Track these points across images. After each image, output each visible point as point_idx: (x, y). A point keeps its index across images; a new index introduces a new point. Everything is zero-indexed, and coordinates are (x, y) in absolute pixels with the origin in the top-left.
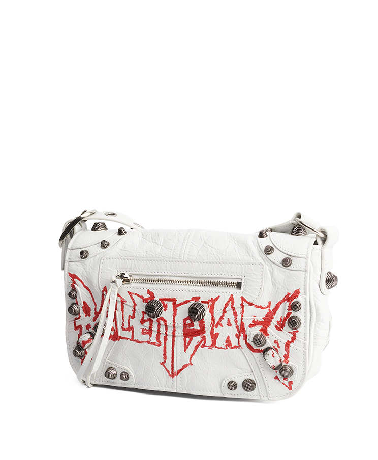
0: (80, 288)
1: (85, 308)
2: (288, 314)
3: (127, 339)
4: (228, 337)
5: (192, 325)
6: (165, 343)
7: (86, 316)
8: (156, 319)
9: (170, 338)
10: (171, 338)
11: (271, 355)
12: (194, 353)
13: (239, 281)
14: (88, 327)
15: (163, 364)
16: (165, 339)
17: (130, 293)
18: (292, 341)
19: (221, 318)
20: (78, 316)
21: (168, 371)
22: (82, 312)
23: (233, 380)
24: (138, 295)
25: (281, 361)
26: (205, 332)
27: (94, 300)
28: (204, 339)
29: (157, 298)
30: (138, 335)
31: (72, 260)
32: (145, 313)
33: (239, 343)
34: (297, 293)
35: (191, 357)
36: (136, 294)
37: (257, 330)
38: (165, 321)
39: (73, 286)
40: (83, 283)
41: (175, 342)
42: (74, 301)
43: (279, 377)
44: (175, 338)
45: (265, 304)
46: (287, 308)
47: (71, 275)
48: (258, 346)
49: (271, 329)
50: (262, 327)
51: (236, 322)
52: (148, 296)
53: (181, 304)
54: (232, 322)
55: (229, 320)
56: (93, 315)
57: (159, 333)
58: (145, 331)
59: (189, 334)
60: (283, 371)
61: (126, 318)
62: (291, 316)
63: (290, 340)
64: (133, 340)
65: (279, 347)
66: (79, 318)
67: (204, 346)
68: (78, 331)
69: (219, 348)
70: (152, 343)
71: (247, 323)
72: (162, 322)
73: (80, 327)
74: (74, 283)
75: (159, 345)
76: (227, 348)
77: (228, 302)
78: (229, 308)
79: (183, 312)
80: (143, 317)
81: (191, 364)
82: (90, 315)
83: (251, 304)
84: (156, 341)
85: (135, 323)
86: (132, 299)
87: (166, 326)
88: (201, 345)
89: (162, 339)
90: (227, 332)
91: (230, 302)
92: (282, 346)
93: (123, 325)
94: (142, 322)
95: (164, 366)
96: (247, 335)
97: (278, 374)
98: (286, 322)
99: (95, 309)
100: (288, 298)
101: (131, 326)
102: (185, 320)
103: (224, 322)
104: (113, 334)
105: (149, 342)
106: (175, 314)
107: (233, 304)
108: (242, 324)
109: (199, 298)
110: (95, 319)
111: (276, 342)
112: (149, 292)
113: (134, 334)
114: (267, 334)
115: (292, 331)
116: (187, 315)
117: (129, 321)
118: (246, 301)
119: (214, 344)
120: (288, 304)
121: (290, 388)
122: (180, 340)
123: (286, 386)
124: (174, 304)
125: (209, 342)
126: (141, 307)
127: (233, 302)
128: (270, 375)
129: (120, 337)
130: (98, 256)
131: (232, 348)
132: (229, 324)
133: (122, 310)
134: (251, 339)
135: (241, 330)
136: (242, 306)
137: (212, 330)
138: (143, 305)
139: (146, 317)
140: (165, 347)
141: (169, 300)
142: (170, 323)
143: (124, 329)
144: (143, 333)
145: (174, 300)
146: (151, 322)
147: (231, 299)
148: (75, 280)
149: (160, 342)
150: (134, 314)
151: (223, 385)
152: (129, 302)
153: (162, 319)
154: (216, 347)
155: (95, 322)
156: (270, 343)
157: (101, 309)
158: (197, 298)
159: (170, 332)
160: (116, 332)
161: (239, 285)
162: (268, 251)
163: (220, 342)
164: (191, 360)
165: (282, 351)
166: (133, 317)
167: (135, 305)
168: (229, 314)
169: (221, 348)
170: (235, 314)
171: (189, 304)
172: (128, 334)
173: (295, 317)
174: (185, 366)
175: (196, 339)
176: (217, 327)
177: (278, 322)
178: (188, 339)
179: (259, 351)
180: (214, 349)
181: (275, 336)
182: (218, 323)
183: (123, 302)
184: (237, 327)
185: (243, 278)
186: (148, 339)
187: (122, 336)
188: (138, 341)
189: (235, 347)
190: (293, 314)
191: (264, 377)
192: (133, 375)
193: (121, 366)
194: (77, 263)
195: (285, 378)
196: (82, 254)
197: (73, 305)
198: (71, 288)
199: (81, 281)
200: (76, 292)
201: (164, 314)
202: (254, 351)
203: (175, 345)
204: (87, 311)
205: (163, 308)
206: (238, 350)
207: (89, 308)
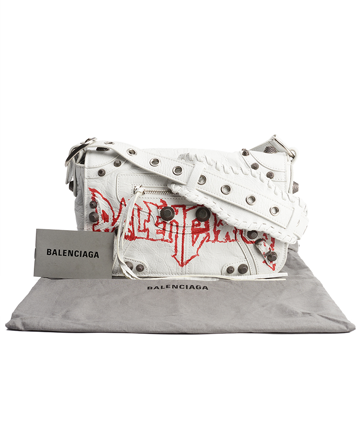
1: (104, 216)
3: (143, 238)
4: (228, 233)
5: (199, 225)
6: (176, 240)
7: (104, 222)
8: (169, 221)
9: (180, 236)
10: (182, 235)
11: (263, 245)
12: (200, 247)
14: (107, 230)
15: (174, 256)
16: (176, 237)
17: (145, 202)
20: (96, 223)
21: (178, 262)
22: (100, 219)
23: (231, 265)
24: (153, 204)
25: (270, 248)
26: (209, 230)
27: (112, 209)
28: (208, 235)
29: (169, 205)
30: (153, 234)
31: (91, 177)
32: (160, 218)
33: (236, 237)
35: (198, 250)
36: (150, 203)
38: (177, 223)
39: (93, 199)
40: (102, 196)
41: (185, 239)
42: (94, 210)
44: (185, 236)
47: (91, 190)
48: (252, 238)
52: (161, 204)
53: (190, 209)
56: (111, 221)
57: (171, 232)
58: (159, 231)
59: (196, 232)
60: (271, 256)
61: (142, 222)
64: (148, 239)
65: (267, 239)
66: (97, 224)
67: (208, 241)
69: (220, 242)
70: (165, 241)
72: (174, 224)
73: (99, 231)
74: (94, 195)
75: (171, 242)
76: (226, 242)
79: (191, 215)
81: (198, 255)
82: (108, 221)
84: (168, 239)
85: (151, 226)
86: (147, 206)
87: (177, 226)
88: (206, 240)
89: (173, 237)
90: (226, 229)
92: (269, 237)
93: (139, 227)
94: (157, 225)
95: (175, 258)
96: (242, 231)
97: (266, 258)
99: (113, 216)
101: (146, 228)
102: (193, 221)
103: (224, 222)
104: (130, 234)
105: (162, 240)
106: (185, 217)
110: (113, 224)
111: (264, 235)
113: (150, 234)
116: (195, 218)
117: (144, 224)
119: (216, 239)
121: (274, 269)
123: (271, 268)
124: (184, 209)
125: (212, 237)
126: (155, 212)
128: (259, 260)
129: (136, 237)
130: (113, 174)
131: (230, 241)
133: (139, 215)
134: (246, 234)
137: (215, 227)
138: (158, 211)
139: (161, 220)
140: (176, 243)
142: (181, 224)
143: (140, 231)
145: (184, 207)
146: (165, 223)
148: (95, 193)
149: (172, 239)
150: (149, 218)
151: (223, 270)
152: (145, 209)
153: (174, 221)
154: (218, 241)
155: (113, 227)
156: (260, 236)
157: (119, 216)
159: (180, 230)
160: (133, 233)
162: (255, 167)
163: (221, 237)
164: (197, 252)
165: (269, 242)
166: (148, 221)
167: (150, 211)
169: (222, 241)
171: (195, 209)
172: (144, 235)
174: (193, 257)
175: (202, 236)
176: (218, 226)
178: (195, 236)
179: (252, 242)
180: (216, 242)
182: (220, 223)
183: (139, 210)
186: (162, 238)
187: (138, 237)
188: (152, 240)
189: (233, 240)
191: (255, 262)
192: (147, 266)
193: (138, 260)
194: (96, 180)
195: (271, 262)
196: (101, 173)
197: (93, 213)
198: (91, 200)
199: (101, 194)
200: (97, 203)
201: (176, 218)
202: (248, 243)
203: (185, 242)
204: (106, 218)
205: (175, 213)
206: (235, 242)
207: (108, 216)
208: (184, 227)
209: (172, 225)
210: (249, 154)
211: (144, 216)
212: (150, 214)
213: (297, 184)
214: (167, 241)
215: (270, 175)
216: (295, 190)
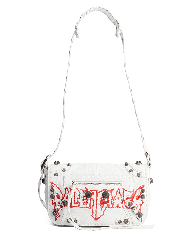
0: (55, 188)
1: (57, 196)
2: (141, 194)
3: (76, 207)
4: (118, 204)
5: (104, 200)
8: (89, 198)
9: (95, 205)
10: (96, 205)
11: (135, 209)
12: (105, 211)
13: (121, 182)
14: (59, 203)
15: (92, 215)
16: (93, 206)
17: (77, 189)
18: (142, 204)
19: (115, 197)
20: (54, 199)
21: (94, 218)
22: (56, 197)
23: (119, 220)
24: (81, 190)
25: (139, 211)
26: (109, 202)
27: (61, 192)
28: (109, 205)
29: (89, 190)
30: (81, 205)
31: (51, 177)
32: (85, 197)
33: (122, 206)
34: (143, 186)
36: (80, 189)
37: (129, 200)
38: (93, 199)
39: (52, 187)
40: (56, 186)
41: (97, 207)
42: (52, 193)
43: (138, 217)
44: (97, 205)
45: (131, 191)
46: (140, 192)
47: (51, 183)
48: (130, 206)
49: (134, 200)
50: (131, 199)
51: (121, 198)
52: (85, 190)
53: (99, 192)
54: (120, 198)
55: (118, 197)
56: (61, 198)
57: (90, 203)
59: (103, 203)
60: (140, 215)
61: (76, 199)
62: (142, 194)
63: (141, 203)
64: (79, 207)
65: (137, 206)
66: (54, 200)
67: (109, 208)
68: (54, 205)
69: (114, 208)
70: (87, 208)
71: (125, 198)
73: (55, 203)
74: (53, 186)
75: (90, 209)
76: (117, 208)
77: (118, 190)
78: (118, 193)
79: (100, 195)
80: (84, 198)
81: (104, 215)
82: (59, 198)
83: (126, 191)
84: (89, 207)
85: (80, 201)
86: (79, 191)
87: (93, 201)
88: (108, 207)
89: (91, 206)
90: (117, 202)
91: (119, 190)
92: (139, 205)
93: (75, 201)
94: (83, 200)
95: (93, 216)
96: (125, 203)
98: (140, 197)
99: (62, 196)
100: (140, 188)
101: (78, 202)
102: (101, 198)
103: (116, 198)
104: (70, 205)
105: (86, 208)
106: (97, 196)
107: (119, 191)
108: (123, 199)
109: (106, 189)
110: (62, 200)
111: (136, 204)
112: (86, 188)
114: (133, 202)
115: (142, 200)
116: (102, 196)
117: (77, 200)
118: (125, 190)
119: (113, 207)
120: (140, 190)
121: (141, 221)
122: (99, 206)
124: (97, 192)
125: (111, 206)
126: (83, 194)
127: (120, 190)
128: (134, 217)
129: (73, 206)
130: (62, 175)
131: (119, 208)
132: (118, 199)
133: (74, 195)
134: (127, 204)
135: (123, 200)
136: (123, 191)
137: (112, 201)
139: (85, 198)
140: (93, 209)
141: (94, 191)
142: (95, 200)
143: (75, 203)
144: (84, 204)
145: (96, 191)
146: (87, 199)
147: (119, 189)
148: (53, 185)
149: (91, 207)
150: (79, 197)
151: (116, 222)
152: (77, 193)
153: (92, 198)
155: (62, 201)
156: (134, 205)
157: (64, 196)
158: (105, 190)
159: (95, 203)
160: (72, 204)
161: (121, 184)
162: (131, 171)
163: (115, 206)
164: (103, 213)
165: (139, 208)
167: (80, 193)
168: (118, 195)
169: (115, 208)
170: (121, 195)
171: (102, 192)
172: (77, 205)
173: (143, 195)
174: (101, 216)
175: (106, 205)
176: (113, 200)
177: (137, 197)
178: (102, 205)
179: (130, 208)
180: (113, 208)
181: (136, 202)
182: (114, 199)
183: (74, 193)
184: (121, 200)
185: (122, 181)
186: (86, 206)
188: (81, 207)
189: (121, 207)
190: (143, 194)
191: (132, 218)
192: (79, 220)
193: (74, 217)
194: (53, 178)
195: (140, 217)
196: (56, 175)
197: (52, 194)
198: (51, 188)
199: (56, 185)
200: (54, 189)
201: (93, 196)
202: (128, 208)
203: (97, 208)
204: (58, 197)
205: (92, 194)
206: (122, 208)
207: (59, 196)
208: (97, 201)
209: (91, 200)
210: (128, 165)
211: (77, 196)
212: (80, 195)
213: (152, 179)
214: (88, 208)
215: (138, 175)
216: (151, 182)
